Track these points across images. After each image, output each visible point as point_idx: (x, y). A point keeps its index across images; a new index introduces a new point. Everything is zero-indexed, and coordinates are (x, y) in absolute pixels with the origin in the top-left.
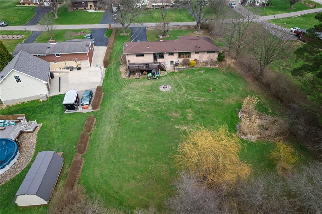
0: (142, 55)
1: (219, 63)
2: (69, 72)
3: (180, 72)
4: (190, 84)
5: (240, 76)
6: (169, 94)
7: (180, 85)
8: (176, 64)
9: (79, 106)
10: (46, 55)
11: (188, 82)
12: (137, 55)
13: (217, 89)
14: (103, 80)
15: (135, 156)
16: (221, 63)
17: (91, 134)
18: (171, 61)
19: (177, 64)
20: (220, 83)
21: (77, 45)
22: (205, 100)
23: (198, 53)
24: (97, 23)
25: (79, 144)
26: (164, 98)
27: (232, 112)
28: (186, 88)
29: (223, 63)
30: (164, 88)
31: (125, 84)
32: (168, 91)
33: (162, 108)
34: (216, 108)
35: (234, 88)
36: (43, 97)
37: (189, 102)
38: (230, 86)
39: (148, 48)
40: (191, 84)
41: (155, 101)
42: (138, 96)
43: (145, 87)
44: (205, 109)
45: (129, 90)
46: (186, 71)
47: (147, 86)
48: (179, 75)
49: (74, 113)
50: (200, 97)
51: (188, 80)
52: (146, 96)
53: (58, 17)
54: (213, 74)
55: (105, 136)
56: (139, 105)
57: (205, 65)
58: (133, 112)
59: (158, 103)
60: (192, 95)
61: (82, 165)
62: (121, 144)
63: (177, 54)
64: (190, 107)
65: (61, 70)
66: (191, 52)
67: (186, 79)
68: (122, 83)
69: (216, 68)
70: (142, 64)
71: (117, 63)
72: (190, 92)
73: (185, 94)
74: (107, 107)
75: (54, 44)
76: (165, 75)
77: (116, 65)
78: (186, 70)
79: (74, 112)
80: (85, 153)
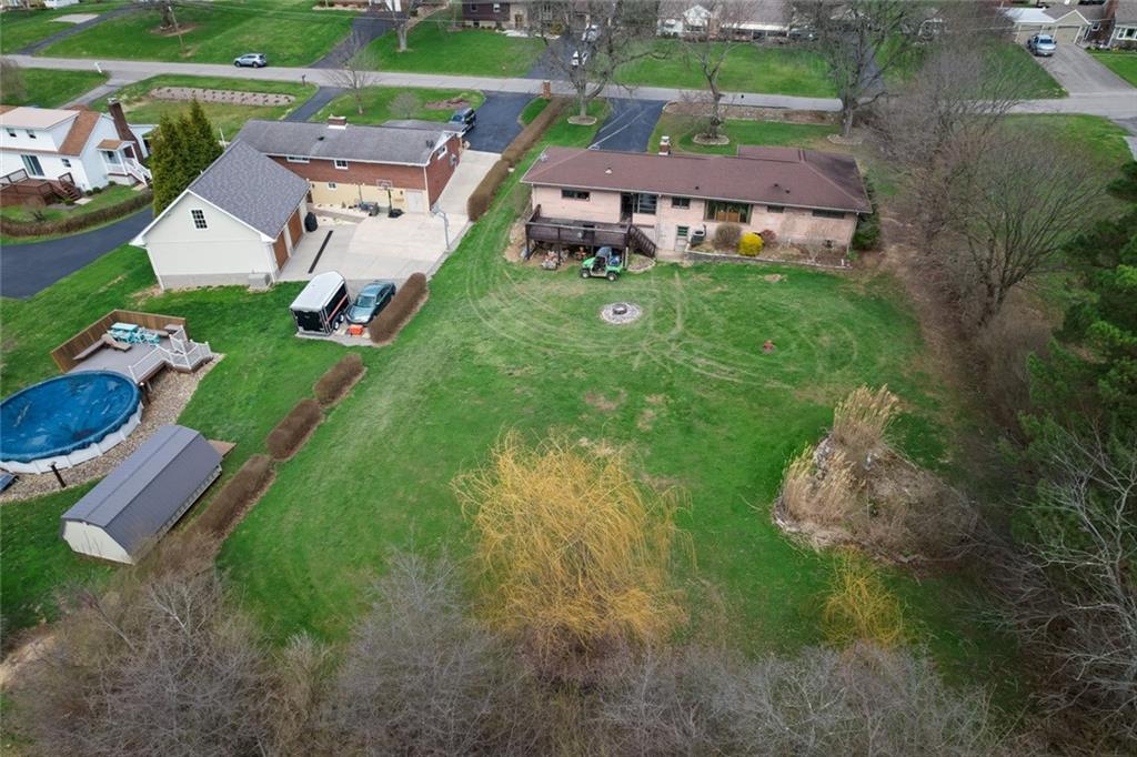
0: (584, 195)
1: (856, 256)
2: (363, 219)
3: (698, 269)
4: (708, 313)
5: (909, 314)
6: (621, 333)
7: (675, 311)
8: (694, 238)
9: (340, 322)
10: (311, 160)
11: (706, 307)
12: (567, 194)
13: (793, 346)
14: (447, 256)
15: (415, 500)
16: (860, 258)
17: (333, 409)
18: (680, 228)
19: (698, 240)
20: (817, 328)
21: (404, 138)
22: (727, 376)
23: (780, 209)
24: (514, 76)
25: (280, 428)
26: (597, 346)
27: (801, 431)
28: (689, 323)
29: (869, 259)
30: (615, 312)
31: (503, 279)
32: (626, 324)
33: (573, 375)
34: (751, 408)
35: (860, 352)
36: (256, 281)
37: (671, 371)
38: (847, 345)
39: (609, 172)
40: (713, 313)
41: (566, 349)
42: (523, 324)
43: (560, 298)
44: (714, 405)
45: (507, 301)
46: (720, 270)
47: (568, 298)
48: (688, 278)
49: (318, 341)
50: (719, 361)
51: (712, 298)
52: (545, 330)
53: (409, 46)
54: (810, 291)
55: (364, 425)
56: (510, 351)
57: (798, 257)
58: (480, 370)
59: (572, 357)
60: (697, 351)
61: (266, 489)
62: (393, 456)
63: (703, 204)
64: (669, 388)
65: (346, 211)
66: (752, 205)
67: (707, 294)
68: (494, 275)
69: (833, 272)
70: (576, 222)
71: (511, 210)
72: (694, 339)
73: (673, 344)
74: (415, 342)
75: (339, 130)
76: (645, 272)
77: (504, 215)
78: (722, 263)
79: (320, 338)
80: (289, 459)
